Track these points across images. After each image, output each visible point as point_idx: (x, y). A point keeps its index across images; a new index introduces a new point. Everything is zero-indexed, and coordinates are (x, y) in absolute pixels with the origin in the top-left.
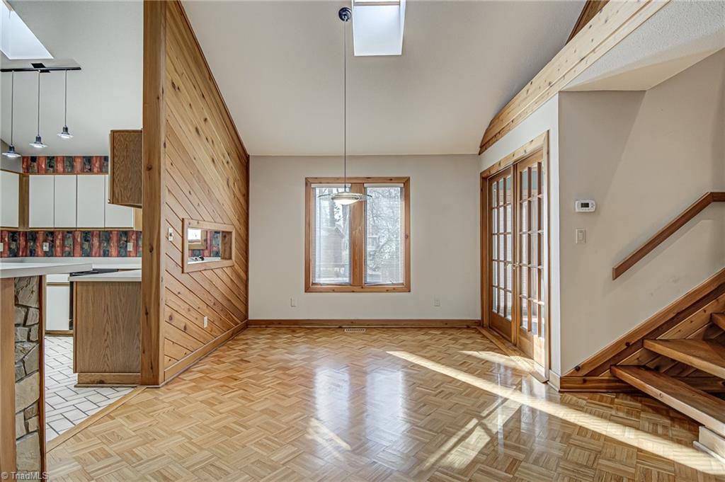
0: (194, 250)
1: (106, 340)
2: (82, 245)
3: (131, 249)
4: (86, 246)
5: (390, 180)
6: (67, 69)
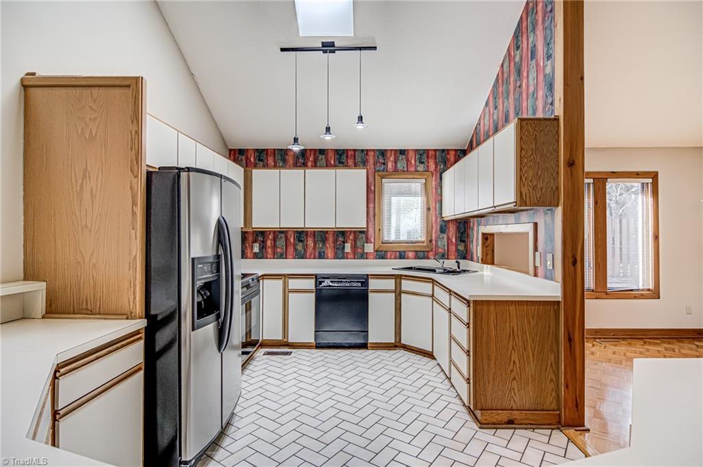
0: (418, 251)
1: (512, 371)
2: (295, 246)
3: (349, 251)
4: (300, 247)
5: (637, 175)
6: (360, 49)
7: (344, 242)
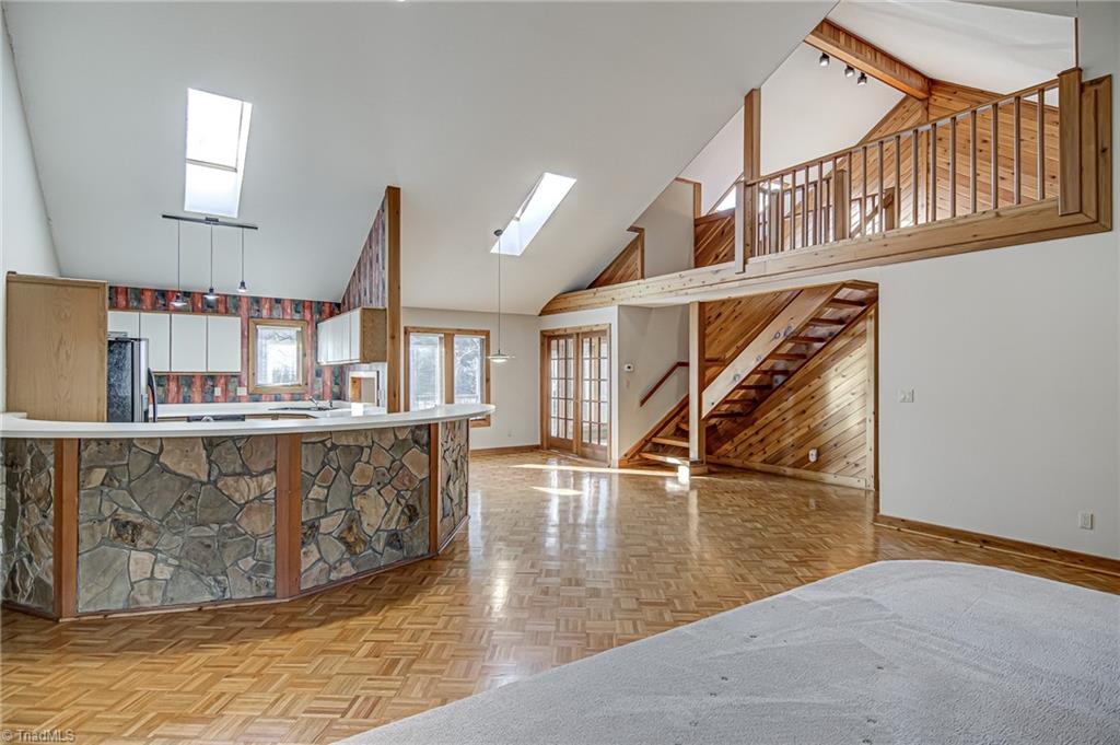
3: (220, 394)
5: (476, 332)
6: (243, 227)
7: (213, 386)
